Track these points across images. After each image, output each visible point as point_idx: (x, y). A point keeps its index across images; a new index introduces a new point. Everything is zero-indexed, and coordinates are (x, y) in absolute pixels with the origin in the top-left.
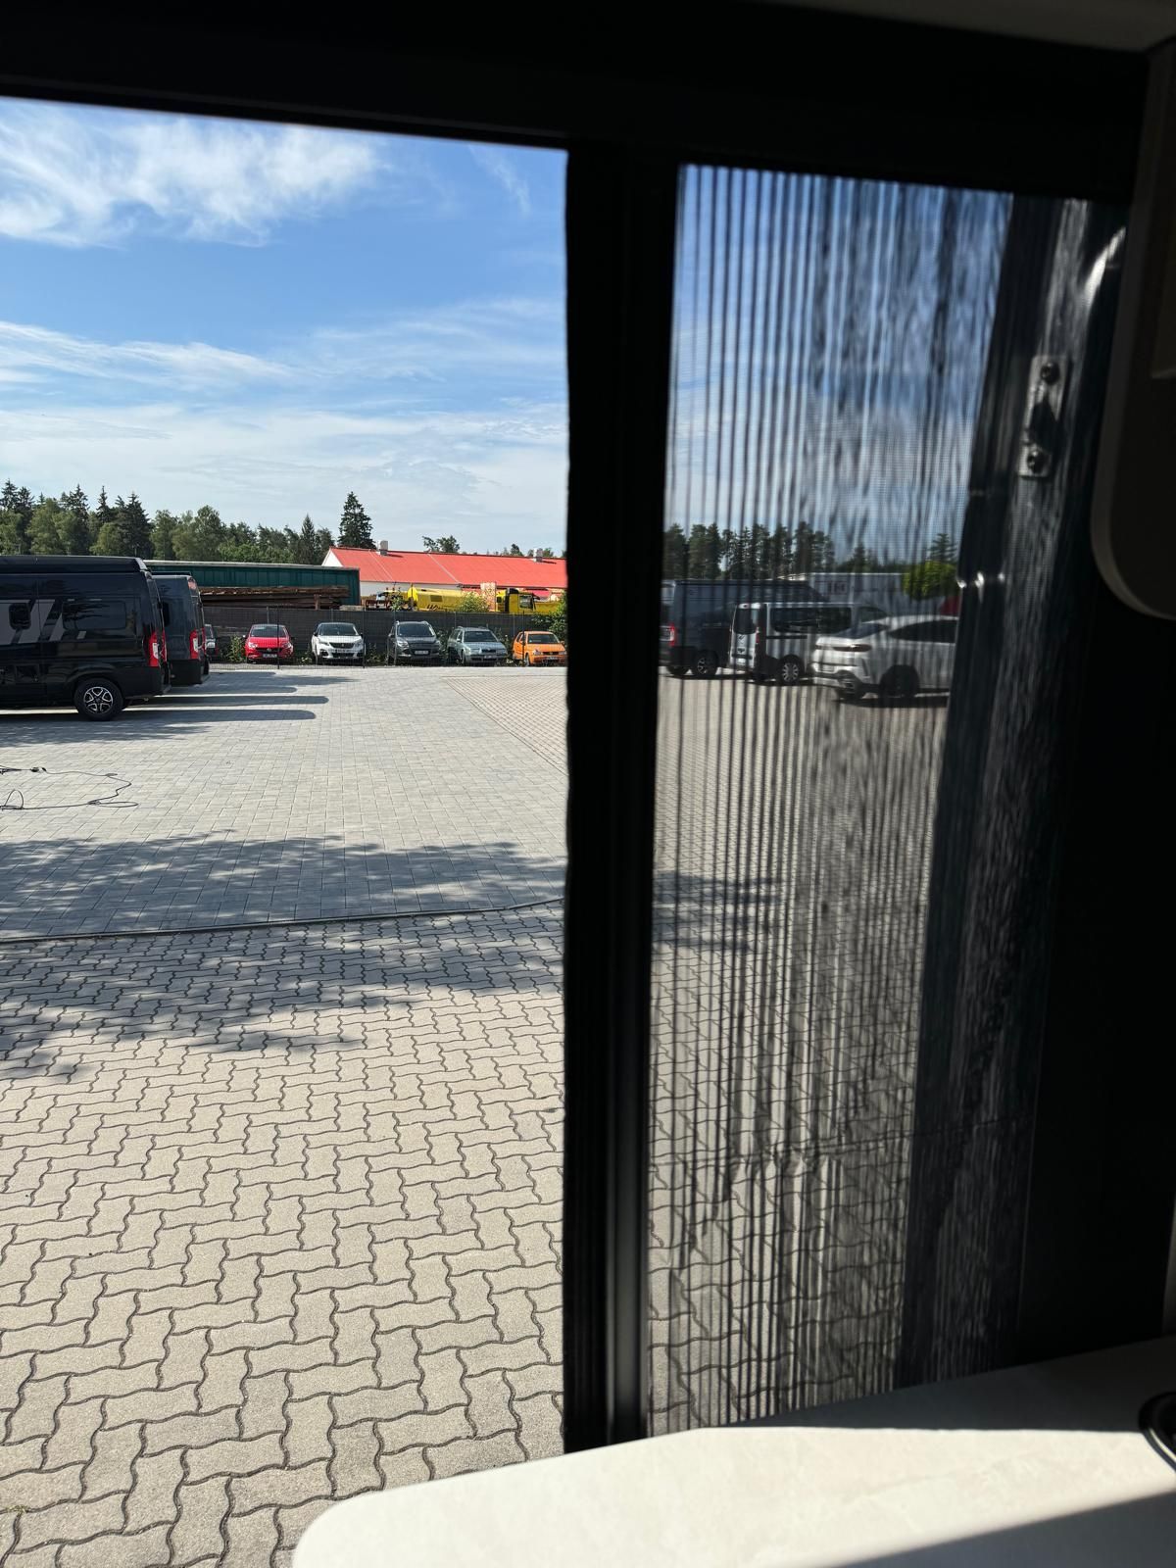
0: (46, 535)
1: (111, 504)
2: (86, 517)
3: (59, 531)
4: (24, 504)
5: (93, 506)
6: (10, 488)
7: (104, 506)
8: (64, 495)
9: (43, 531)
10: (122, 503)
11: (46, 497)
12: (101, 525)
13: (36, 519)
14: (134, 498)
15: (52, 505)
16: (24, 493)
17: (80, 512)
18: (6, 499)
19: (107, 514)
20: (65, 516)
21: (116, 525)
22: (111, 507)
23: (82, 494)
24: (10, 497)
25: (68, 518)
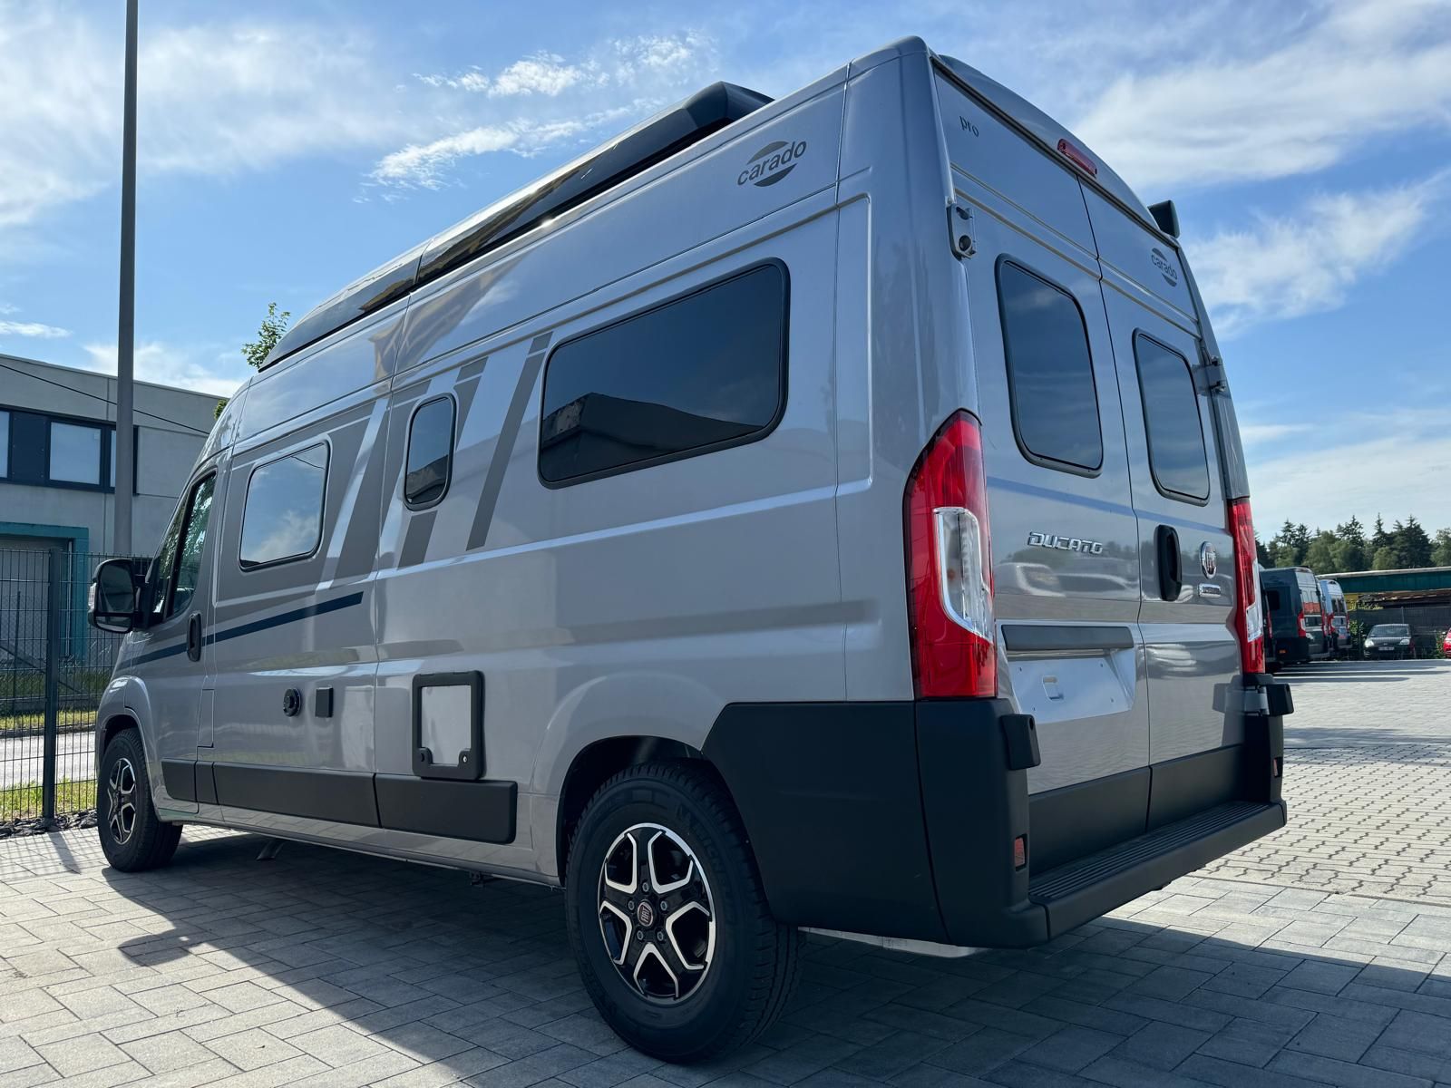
0: (1321, 564)
1: (1389, 529)
2: (1362, 543)
3: (1334, 560)
4: (1302, 539)
5: (1369, 534)
6: (1288, 527)
7: (1380, 531)
8: (1339, 526)
9: (1319, 561)
10: (1400, 527)
11: (1322, 530)
12: (1376, 550)
13: (1311, 552)
14: (1412, 521)
15: (1329, 538)
16: (1302, 529)
17: (1357, 541)
18: (1285, 537)
19: (1384, 539)
20: (1340, 545)
21: (1392, 549)
22: (1389, 533)
23: (1357, 523)
24: (1289, 534)
25: (1343, 547)
